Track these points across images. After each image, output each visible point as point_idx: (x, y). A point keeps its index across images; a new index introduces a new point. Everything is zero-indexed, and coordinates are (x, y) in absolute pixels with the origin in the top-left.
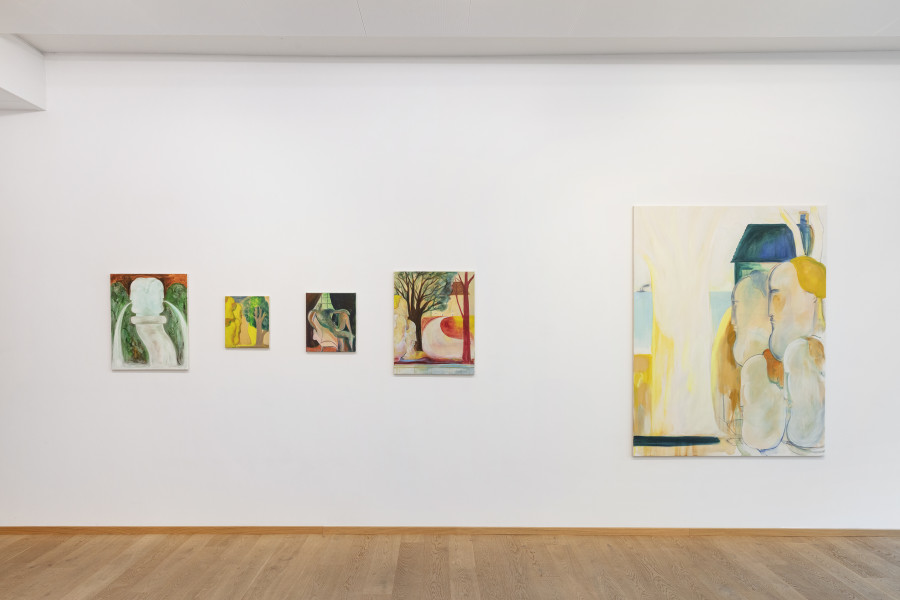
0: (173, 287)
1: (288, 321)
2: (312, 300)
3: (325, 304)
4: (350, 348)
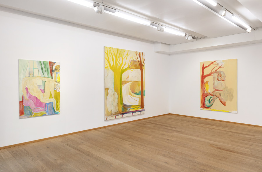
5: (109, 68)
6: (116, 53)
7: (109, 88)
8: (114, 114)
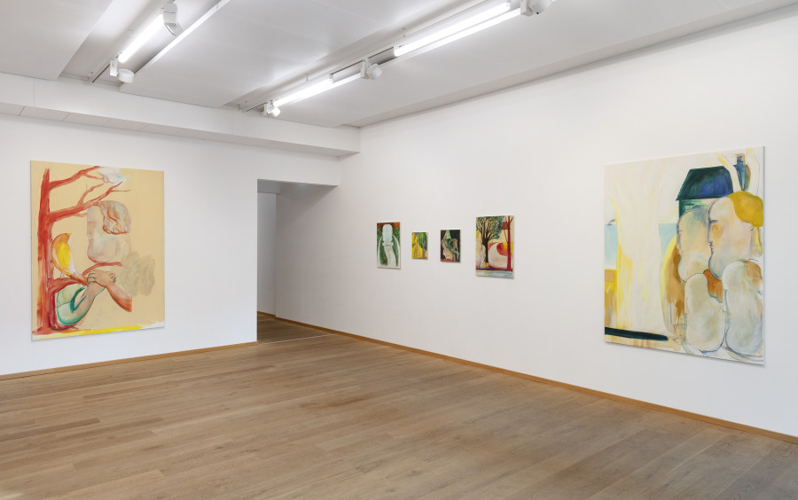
0: (396, 227)
1: (434, 244)
2: (443, 233)
3: (448, 236)
4: (458, 260)
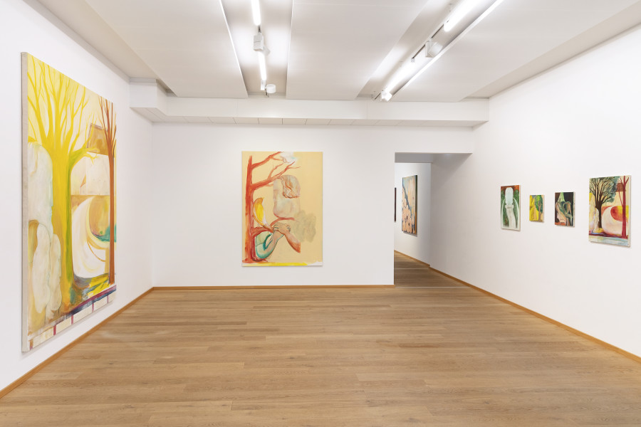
0: (516, 189)
4: (571, 224)
5: (40, 142)
6: (57, 89)
7: (39, 221)
8: (51, 321)
